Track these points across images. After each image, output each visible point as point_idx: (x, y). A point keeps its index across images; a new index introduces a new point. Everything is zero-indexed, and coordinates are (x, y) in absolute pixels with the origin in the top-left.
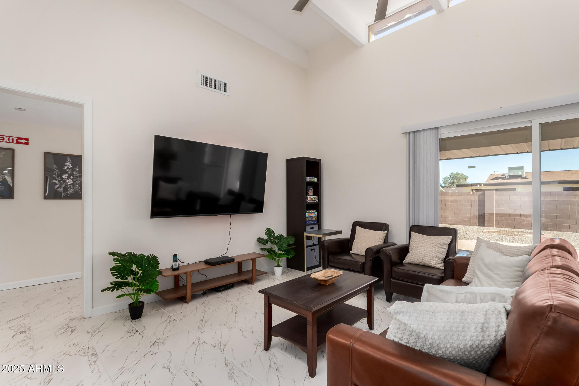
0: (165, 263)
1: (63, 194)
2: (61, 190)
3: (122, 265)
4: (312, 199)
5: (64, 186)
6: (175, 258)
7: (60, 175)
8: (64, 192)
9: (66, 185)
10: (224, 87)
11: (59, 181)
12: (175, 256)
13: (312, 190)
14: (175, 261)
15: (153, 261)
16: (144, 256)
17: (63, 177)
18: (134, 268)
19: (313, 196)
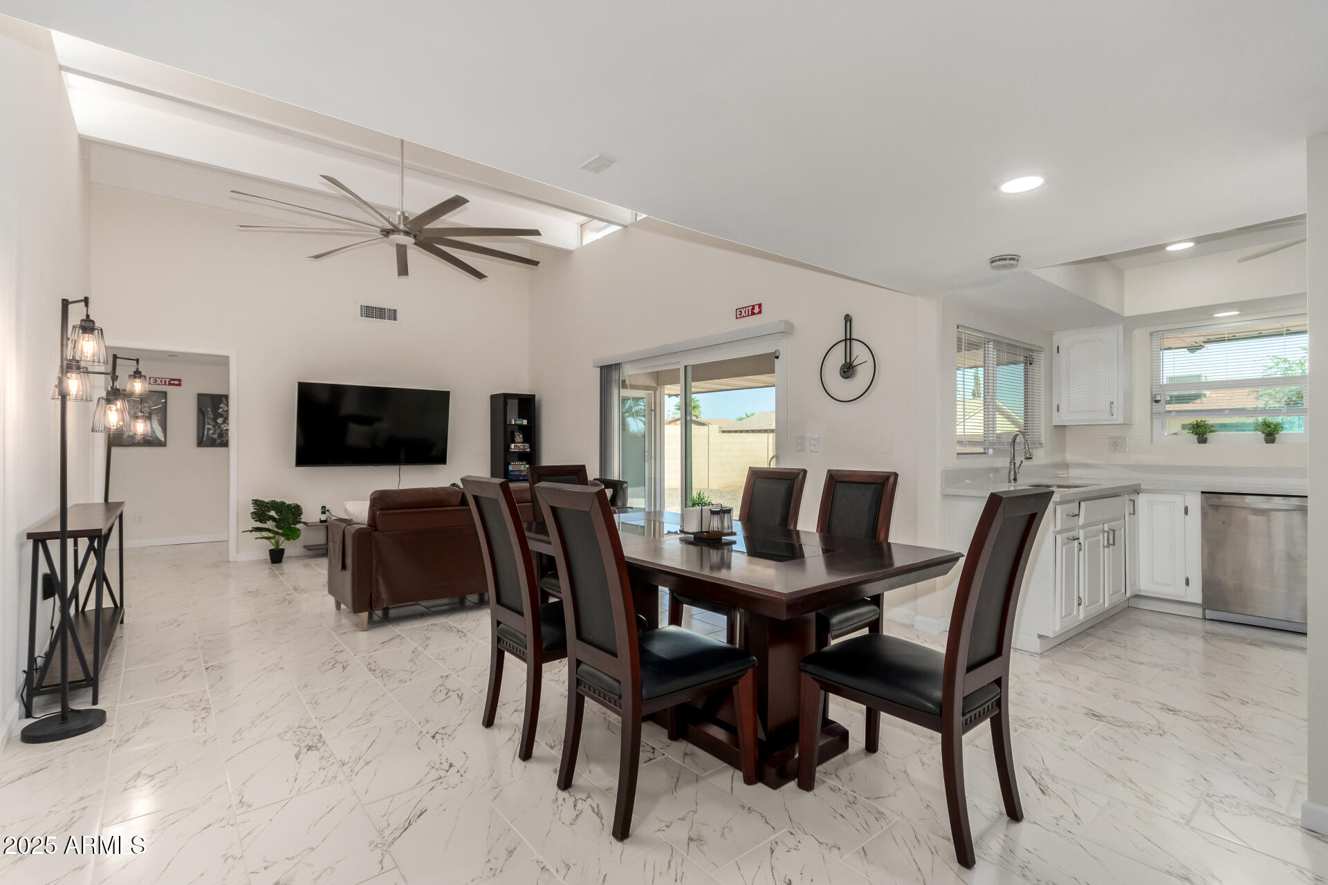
0: (311, 514)
1: (218, 441)
2: (216, 436)
3: (260, 508)
4: (518, 447)
5: (218, 431)
6: (324, 510)
7: (215, 420)
8: (218, 439)
9: (222, 431)
10: (393, 315)
11: (214, 426)
12: (324, 507)
13: (521, 436)
14: (323, 513)
15: (296, 511)
16: (284, 503)
17: (218, 421)
18: (273, 513)
19: (522, 443)
